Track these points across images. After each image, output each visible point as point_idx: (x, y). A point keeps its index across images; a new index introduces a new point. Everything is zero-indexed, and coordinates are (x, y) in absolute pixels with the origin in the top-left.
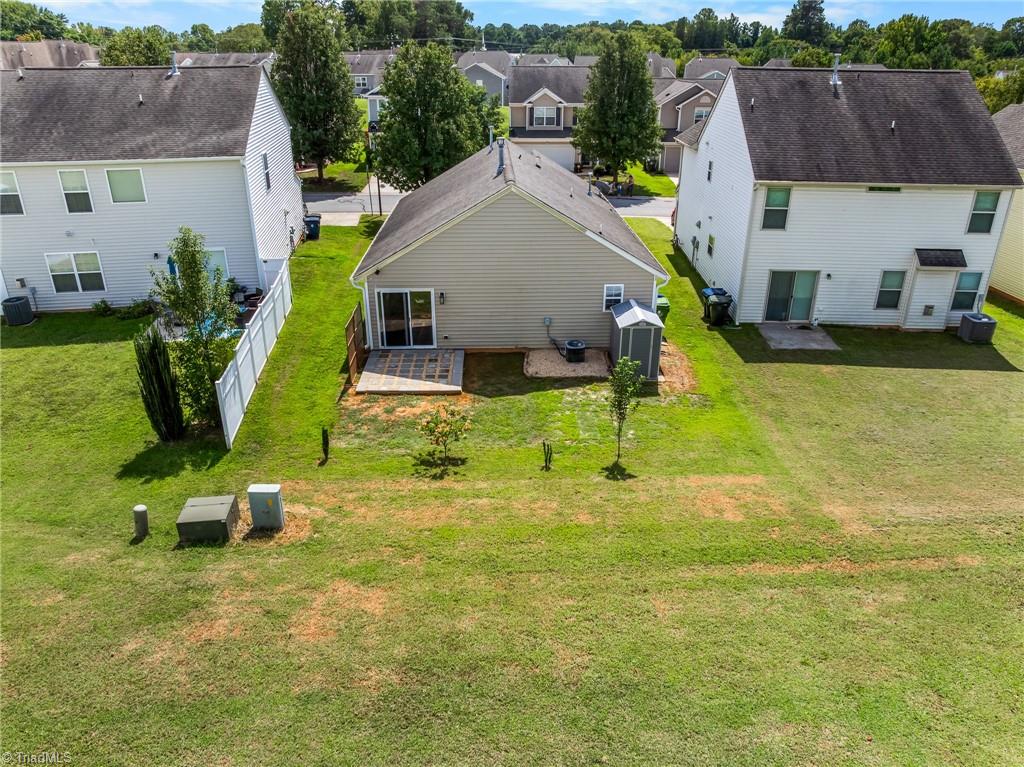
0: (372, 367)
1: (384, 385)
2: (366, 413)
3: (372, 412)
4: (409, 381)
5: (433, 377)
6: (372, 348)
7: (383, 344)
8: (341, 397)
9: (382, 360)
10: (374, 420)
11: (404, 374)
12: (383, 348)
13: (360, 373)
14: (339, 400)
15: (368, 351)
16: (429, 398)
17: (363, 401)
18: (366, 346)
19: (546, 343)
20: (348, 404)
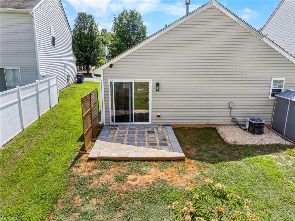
0: (105, 137)
1: (114, 151)
2: (96, 182)
3: (103, 180)
4: (136, 148)
5: (155, 144)
6: (105, 124)
7: (113, 121)
8: (73, 163)
9: (112, 132)
10: (104, 191)
11: (131, 142)
12: (112, 124)
13: (94, 141)
14: (71, 166)
15: (102, 126)
16: (157, 164)
17: (94, 168)
18: (101, 123)
19: (228, 121)
20: (79, 170)
